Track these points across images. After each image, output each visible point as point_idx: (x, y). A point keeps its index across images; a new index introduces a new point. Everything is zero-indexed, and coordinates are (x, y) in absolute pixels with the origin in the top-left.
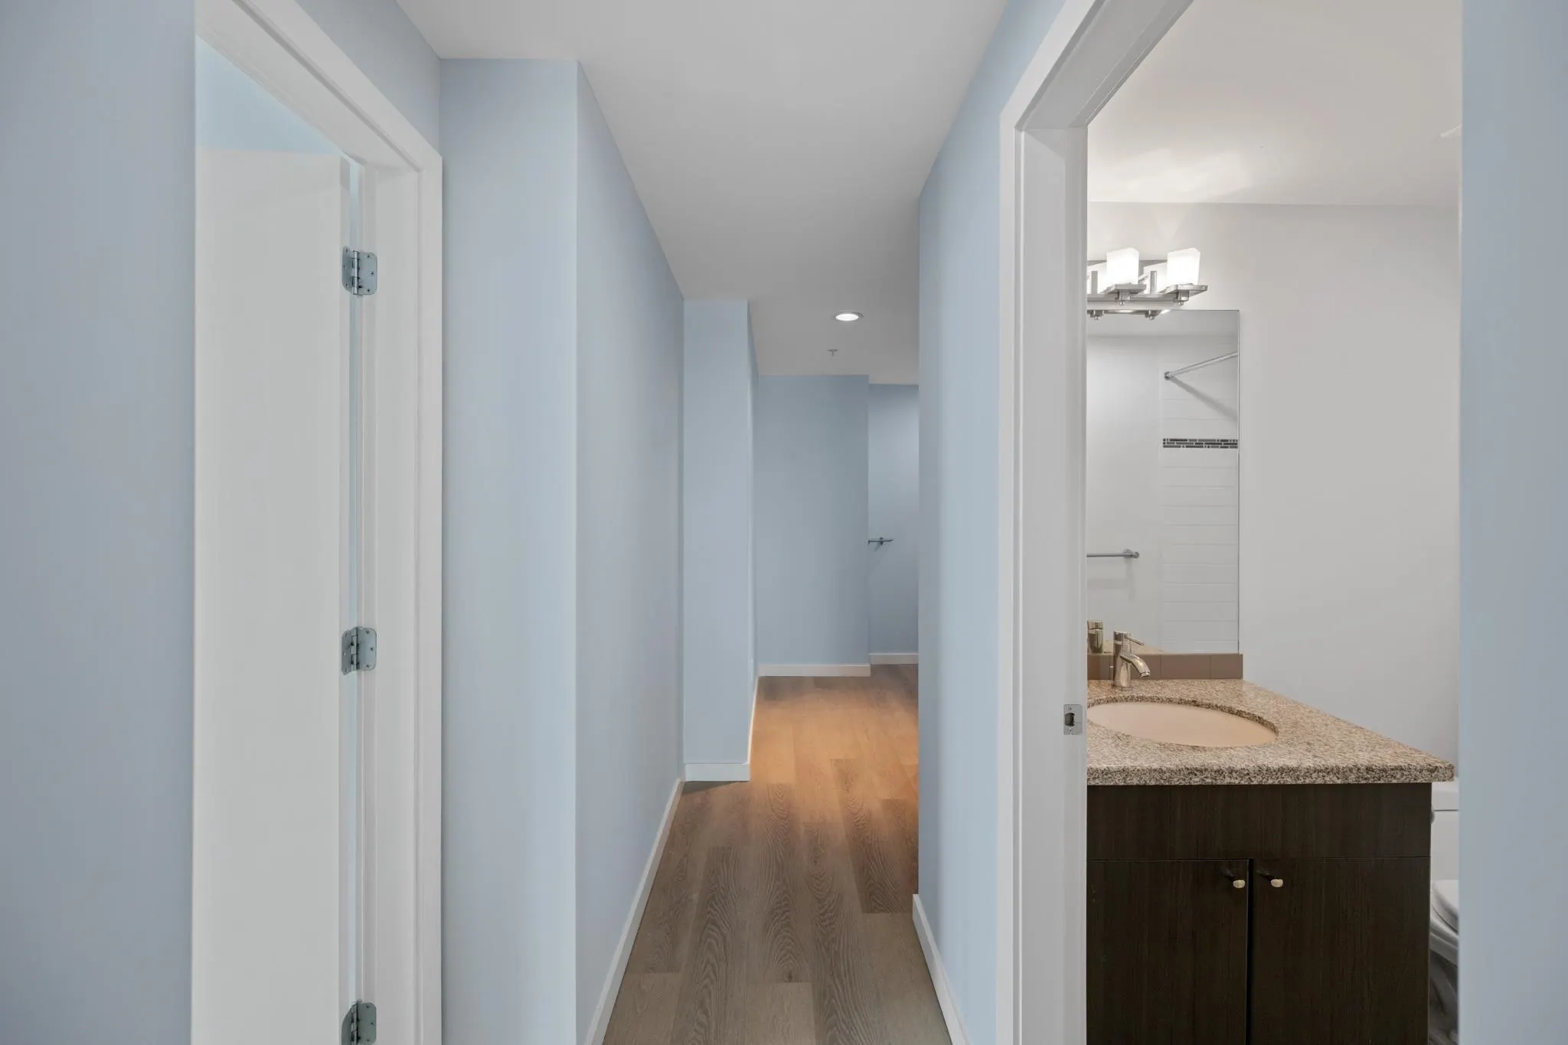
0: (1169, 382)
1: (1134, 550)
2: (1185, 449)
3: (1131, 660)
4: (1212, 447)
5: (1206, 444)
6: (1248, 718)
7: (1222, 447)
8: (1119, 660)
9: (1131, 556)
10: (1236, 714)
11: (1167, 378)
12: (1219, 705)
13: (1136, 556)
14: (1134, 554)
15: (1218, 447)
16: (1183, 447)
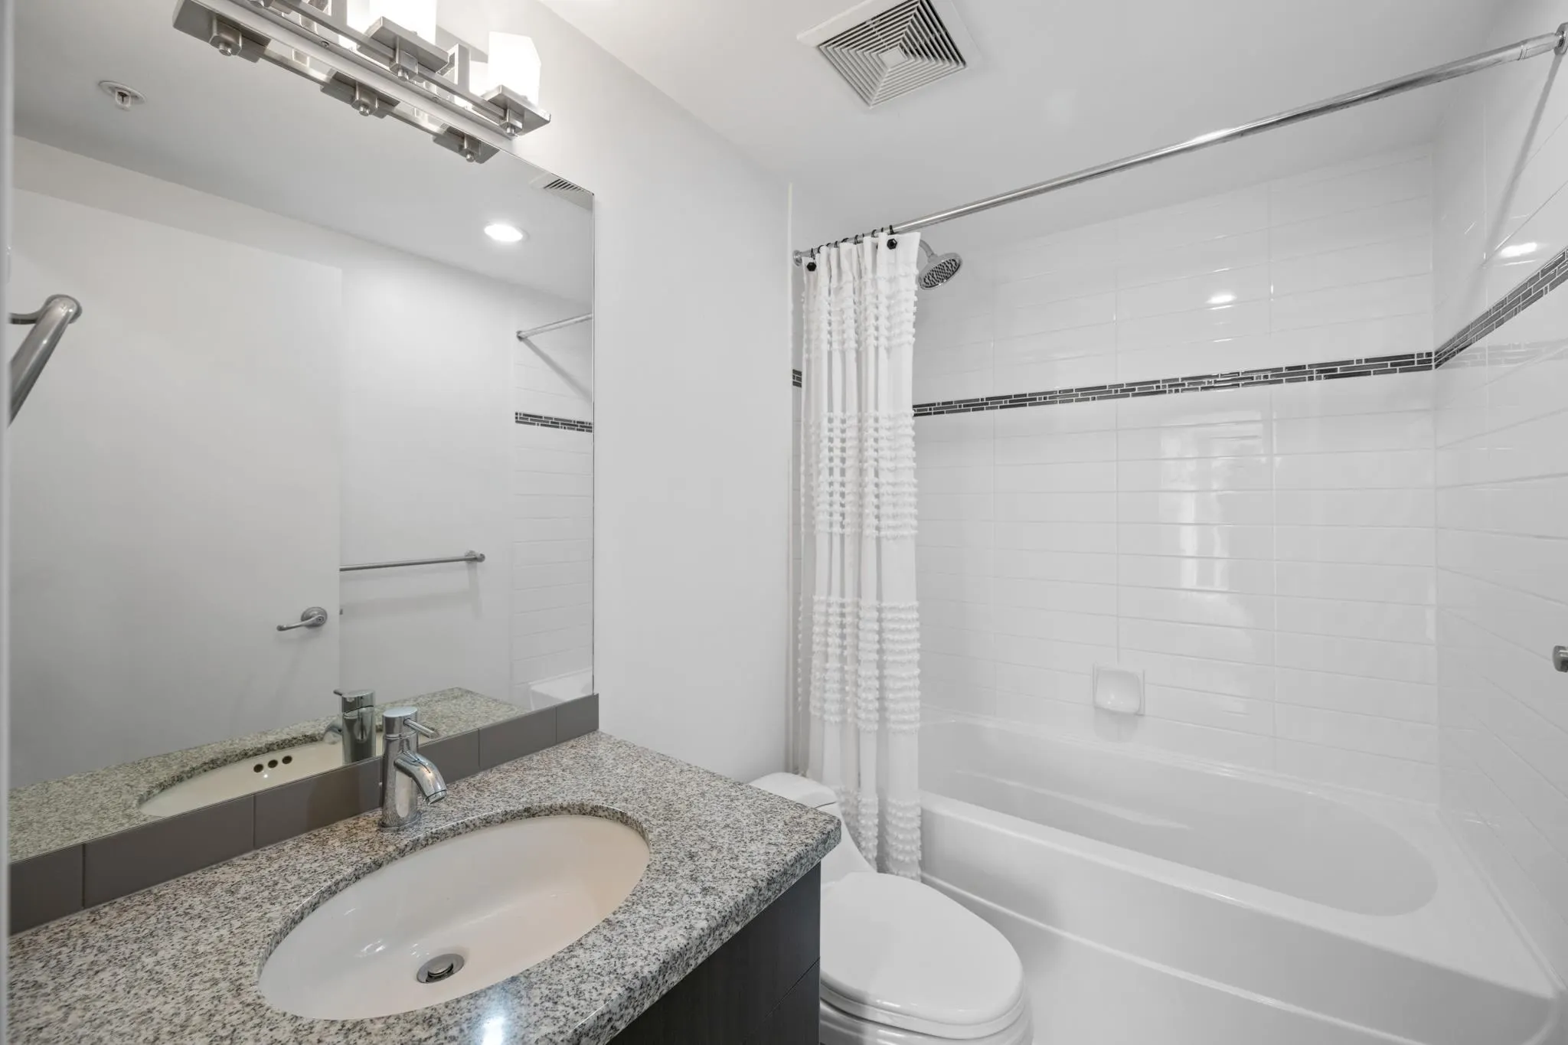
0: (522, 344)
1: (478, 552)
2: (540, 427)
3: (413, 769)
4: (568, 428)
5: (562, 424)
6: (606, 817)
7: (578, 430)
8: (391, 769)
9: (476, 559)
10: (590, 813)
11: (520, 338)
12: (565, 804)
13: (480, 559)
14: (478, 556)
15: (574, 429)
16: (538, 424)
